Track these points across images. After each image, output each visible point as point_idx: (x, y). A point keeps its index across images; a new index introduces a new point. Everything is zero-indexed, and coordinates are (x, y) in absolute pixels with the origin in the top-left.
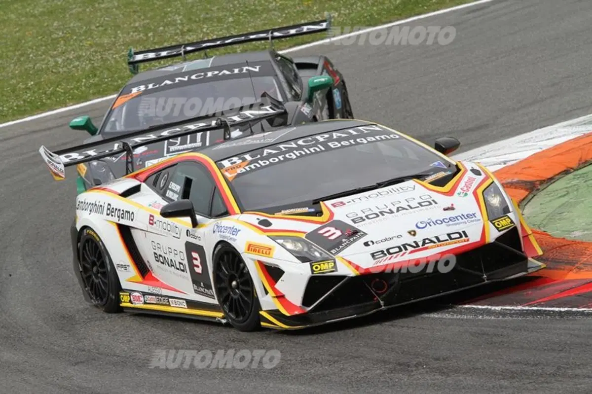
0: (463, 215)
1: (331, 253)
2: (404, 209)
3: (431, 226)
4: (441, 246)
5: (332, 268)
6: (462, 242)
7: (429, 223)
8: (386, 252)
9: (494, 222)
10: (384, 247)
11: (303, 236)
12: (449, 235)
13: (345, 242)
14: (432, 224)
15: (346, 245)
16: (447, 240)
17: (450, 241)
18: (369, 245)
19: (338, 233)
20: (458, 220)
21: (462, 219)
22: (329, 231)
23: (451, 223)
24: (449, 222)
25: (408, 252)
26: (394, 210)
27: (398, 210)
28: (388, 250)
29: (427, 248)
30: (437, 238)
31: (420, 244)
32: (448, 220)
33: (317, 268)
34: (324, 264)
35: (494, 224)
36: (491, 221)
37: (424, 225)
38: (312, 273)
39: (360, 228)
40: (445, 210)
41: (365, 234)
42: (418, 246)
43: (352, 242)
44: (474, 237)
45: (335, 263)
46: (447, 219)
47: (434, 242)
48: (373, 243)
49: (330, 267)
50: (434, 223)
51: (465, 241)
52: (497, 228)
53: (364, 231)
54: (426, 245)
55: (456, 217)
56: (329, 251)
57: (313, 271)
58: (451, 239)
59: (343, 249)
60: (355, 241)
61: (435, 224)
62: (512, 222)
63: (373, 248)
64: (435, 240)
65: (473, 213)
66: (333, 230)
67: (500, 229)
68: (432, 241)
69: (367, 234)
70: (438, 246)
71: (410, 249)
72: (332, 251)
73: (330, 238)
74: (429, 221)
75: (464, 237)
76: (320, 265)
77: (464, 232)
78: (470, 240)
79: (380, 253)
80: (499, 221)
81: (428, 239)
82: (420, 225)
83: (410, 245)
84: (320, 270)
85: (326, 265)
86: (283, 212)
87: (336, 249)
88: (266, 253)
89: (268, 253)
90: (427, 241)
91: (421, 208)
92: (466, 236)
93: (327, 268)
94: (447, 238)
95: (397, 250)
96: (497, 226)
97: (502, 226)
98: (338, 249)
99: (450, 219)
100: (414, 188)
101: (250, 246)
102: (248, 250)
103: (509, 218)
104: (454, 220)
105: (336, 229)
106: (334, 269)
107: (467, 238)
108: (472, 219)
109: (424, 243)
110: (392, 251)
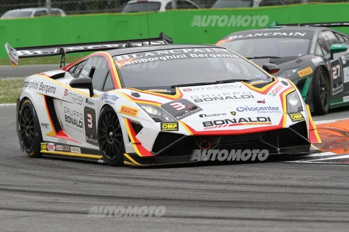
0: (270, 107)
1: (177, 119)
2: (231, 98)
3: (247, 110)
4: (251, 124)
5: (175, 128)
6: (266, 124)
7: (246, 109)
8: (213, 123)
9: (290, 115)
10: (212, 119)
11: (160, 106)
12: (258, 118)
13: (187, 113)
14: (248, 109)
15: (187, 115)
16: (257, 121)
17: (258, 122)
18: (203, 117)
19: (184, 107)
20: (266, 110)
21: (269, 110)
22: (177, 105)
23: (261, 111)
24: (259, 110)
25: (228, 125)
26: (224, 97)
27: (227, 98)
28: (215, 122)
29: (242, 124)
30: (250, 119)
31: (237, 121)
32: (260, 109)
33: (165, 126)
34: (170, 125)
35: (290, 116)
36: (288, 114)
37: (243, 109)
38: (161, 130)
39: (198, 106)
40: (258, 102)
41: (201, 110)
42: (235, 122)
43: (192, 114)
44: (275, 122)
45: (178, 125)
46: (258, 108)
47: (247, 121)
48: (206, 116)
49: (174, 128)
50: (249, 108)
51: (268, 124)
52: (292, 120)
53: (201, 108)
54: (241, 123)
55: (265, 108)
56: (175, 117)
57: (162, 128)
58: (259, 121)
59: (184, 117)
60: (194, 113)
61: (250, 110)
62: (303, 117)
63: (205, 119)
64: (248, 120)
65: (278, 107)
66: (180, 104)
67: (293, 120)
68: (245, 120)
69: (202, 110)
70: (249, 124)
71: (230, 123)
72: (177, 117)
73: (177, 109)
74: (247, 107)
75: (268, 121)
76: (167, 125)
77: (269, 118)
78: (272, 124)
79: (210, 123)
80: (294, 115)
81: (243, 119)
82: (239, 109)
83: (230, 121)
84: (167, 128)
85: (172, 125)
86: (150, 90)
87: (180, 116)
88: (133, 114)
89: (134, 114)
90: (242, 120)
91: (242, 99)
92: (270, 121)
93: (172, 128)
94: (257, 120)
95: (221, 122)
96: (292, 118)
97: (296, 119)
98: (182, 116)
99: (261, 108)
100: (240, 87)
101: (123, 108)
102: (122, 111)
103: (301, 114)
104: (263, 109)
105: (183, 104)
106: (176, 129)
107: (270, 122)
108: (276, 111)
109: (240, 121)
110: (217, 123)
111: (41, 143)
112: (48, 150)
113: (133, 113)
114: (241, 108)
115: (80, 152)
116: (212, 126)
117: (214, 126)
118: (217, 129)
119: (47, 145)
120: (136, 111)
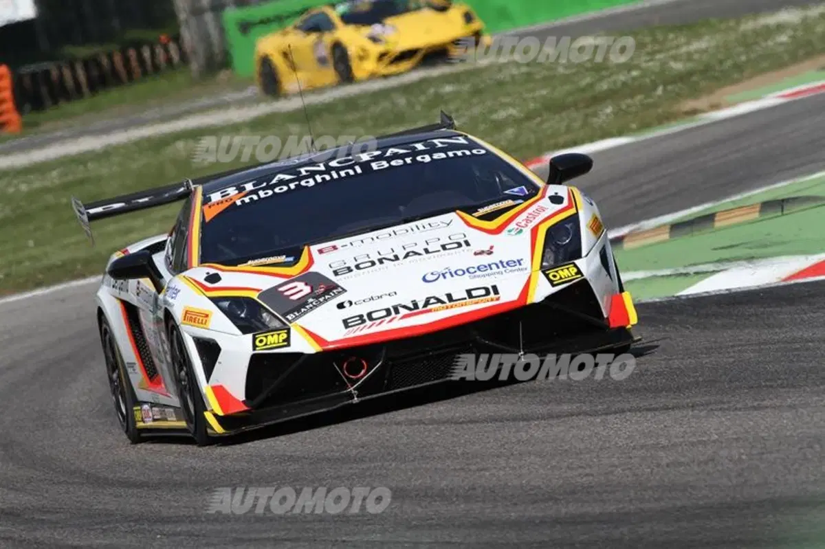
0: (501, 262)
1: (287, 319)
2: (416, 253)
3: (445, 277)
4: (452, 307)
5: (284, 341)
6: (488, 301)
7: (443, 275)
8: (365, 317)
9: (547, 272)
11: (255, 295)
12: (469, 292)
13: (312, 303)
14: (448, 275)
15: (311, 308)
16: (465, 299)
17: (468, 300)
18: (344, 307)
19: (307, 290)
20: (491, 269)
21: (498, 267)
22: (295, 287)
23: (478, 273)
24: (475, 272)
25: (399, 316)
26: (401, 255)
27: (407, 256)
28: (369, 315)
29: (430, 311)
30: (449, 296)
31: (421, 305)
32: (476, 269)
33: (261, 341)
34: (272, 335)
35: (547, 276)
36: (544, 272)
37: (435, 277)
38: (254, 349)
40: (476, 254)
41: (344, 291)
42: (416, 306)
43: (321, 303)
44: (509, 294)
45: (288, 333)
46: (473, 268)
47: (443, 302)
48: (351, 303)
49: (281, 341)
50: (451, 273)
51: (492, 300)
52: (551, 282)
53: (343, 286)
54: (429, 307)
55: (490, 265)
56: (284, 315)
57: (255, 347)
58: (470, 296)
59: (305, 313)
60: (326, 300)
61: (452, 276)
62: (579, 272)
63: (348, 312)
64: (445, 299)
65: (519, 258)
66: (301, 285)
67: (555, 283)
68: (439, 301)
69: (346, 291)
70: (447, 308)
71: (403, 311)
72: (288, 317)
73: (292, 298)
74: (447, 270)
75: (492, 295)
76: (266, 337)
77: (495, 288)
78: (501, 298)
79: (358, 318)
80: (557, 272)
81: (434, 298)
82: (429, 277)
83: (405, 307)
84: (266, 344)
85: (276, 336)
86: (250, 262)
87: (296, 313)
88: (202, 323)
89: (204, 322)
90: (432, 301)
91: (442, 252)
92: (496, 292)
93: (276, 341)
94: (465, 295)
95: (384, 313)
96: (552, 278)
97: (561, 278)
98: (298, 313)
99: (478, 268)
100: (448, 225)
101: (187, 312)
102: (184, 320)
103: (576, 266)
104: (485, 269)
105: (306, 284)
106: (285, 343)
107: (497, 296)
108: (514, 268)
109: (427, 303)
110: (374, 315)
111: (135, 408)
112: (144, 422)
113: (202, 320)
114: (432, 274)
115: (175, 419)
116: (362, 326)
117: (368, 323)
118: (375, 329)
119: (141, 410)
120: (207, 316)
